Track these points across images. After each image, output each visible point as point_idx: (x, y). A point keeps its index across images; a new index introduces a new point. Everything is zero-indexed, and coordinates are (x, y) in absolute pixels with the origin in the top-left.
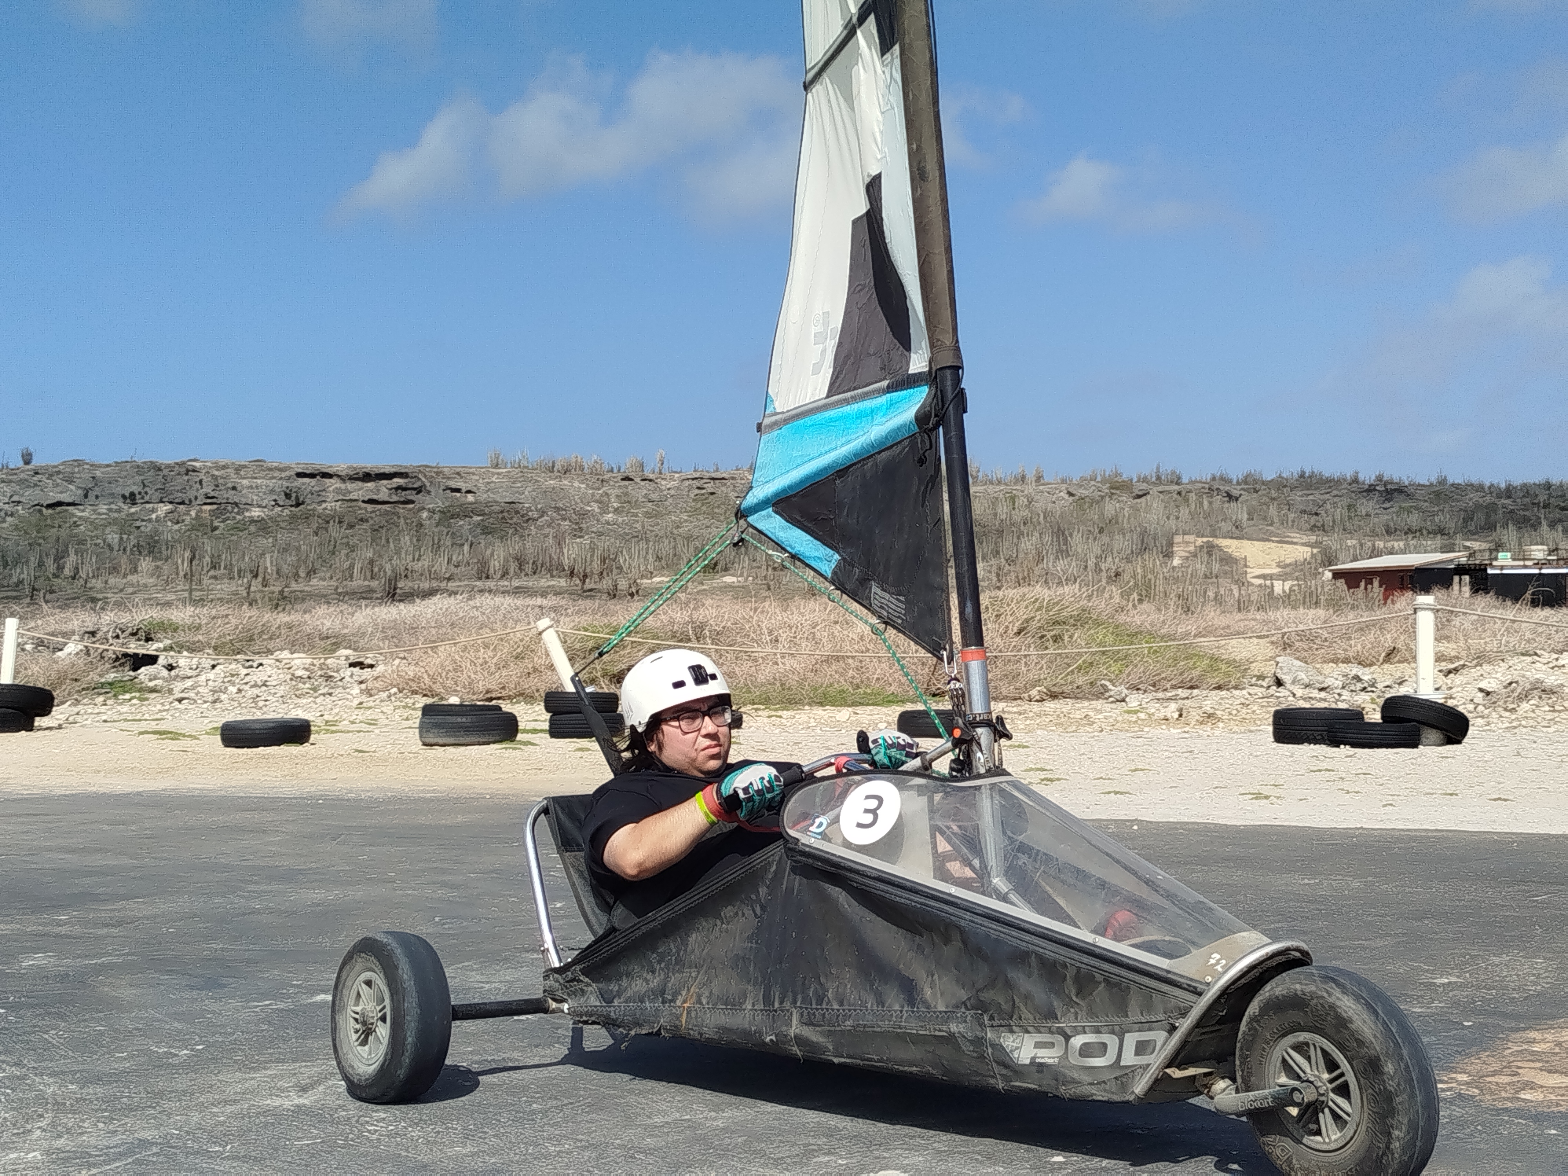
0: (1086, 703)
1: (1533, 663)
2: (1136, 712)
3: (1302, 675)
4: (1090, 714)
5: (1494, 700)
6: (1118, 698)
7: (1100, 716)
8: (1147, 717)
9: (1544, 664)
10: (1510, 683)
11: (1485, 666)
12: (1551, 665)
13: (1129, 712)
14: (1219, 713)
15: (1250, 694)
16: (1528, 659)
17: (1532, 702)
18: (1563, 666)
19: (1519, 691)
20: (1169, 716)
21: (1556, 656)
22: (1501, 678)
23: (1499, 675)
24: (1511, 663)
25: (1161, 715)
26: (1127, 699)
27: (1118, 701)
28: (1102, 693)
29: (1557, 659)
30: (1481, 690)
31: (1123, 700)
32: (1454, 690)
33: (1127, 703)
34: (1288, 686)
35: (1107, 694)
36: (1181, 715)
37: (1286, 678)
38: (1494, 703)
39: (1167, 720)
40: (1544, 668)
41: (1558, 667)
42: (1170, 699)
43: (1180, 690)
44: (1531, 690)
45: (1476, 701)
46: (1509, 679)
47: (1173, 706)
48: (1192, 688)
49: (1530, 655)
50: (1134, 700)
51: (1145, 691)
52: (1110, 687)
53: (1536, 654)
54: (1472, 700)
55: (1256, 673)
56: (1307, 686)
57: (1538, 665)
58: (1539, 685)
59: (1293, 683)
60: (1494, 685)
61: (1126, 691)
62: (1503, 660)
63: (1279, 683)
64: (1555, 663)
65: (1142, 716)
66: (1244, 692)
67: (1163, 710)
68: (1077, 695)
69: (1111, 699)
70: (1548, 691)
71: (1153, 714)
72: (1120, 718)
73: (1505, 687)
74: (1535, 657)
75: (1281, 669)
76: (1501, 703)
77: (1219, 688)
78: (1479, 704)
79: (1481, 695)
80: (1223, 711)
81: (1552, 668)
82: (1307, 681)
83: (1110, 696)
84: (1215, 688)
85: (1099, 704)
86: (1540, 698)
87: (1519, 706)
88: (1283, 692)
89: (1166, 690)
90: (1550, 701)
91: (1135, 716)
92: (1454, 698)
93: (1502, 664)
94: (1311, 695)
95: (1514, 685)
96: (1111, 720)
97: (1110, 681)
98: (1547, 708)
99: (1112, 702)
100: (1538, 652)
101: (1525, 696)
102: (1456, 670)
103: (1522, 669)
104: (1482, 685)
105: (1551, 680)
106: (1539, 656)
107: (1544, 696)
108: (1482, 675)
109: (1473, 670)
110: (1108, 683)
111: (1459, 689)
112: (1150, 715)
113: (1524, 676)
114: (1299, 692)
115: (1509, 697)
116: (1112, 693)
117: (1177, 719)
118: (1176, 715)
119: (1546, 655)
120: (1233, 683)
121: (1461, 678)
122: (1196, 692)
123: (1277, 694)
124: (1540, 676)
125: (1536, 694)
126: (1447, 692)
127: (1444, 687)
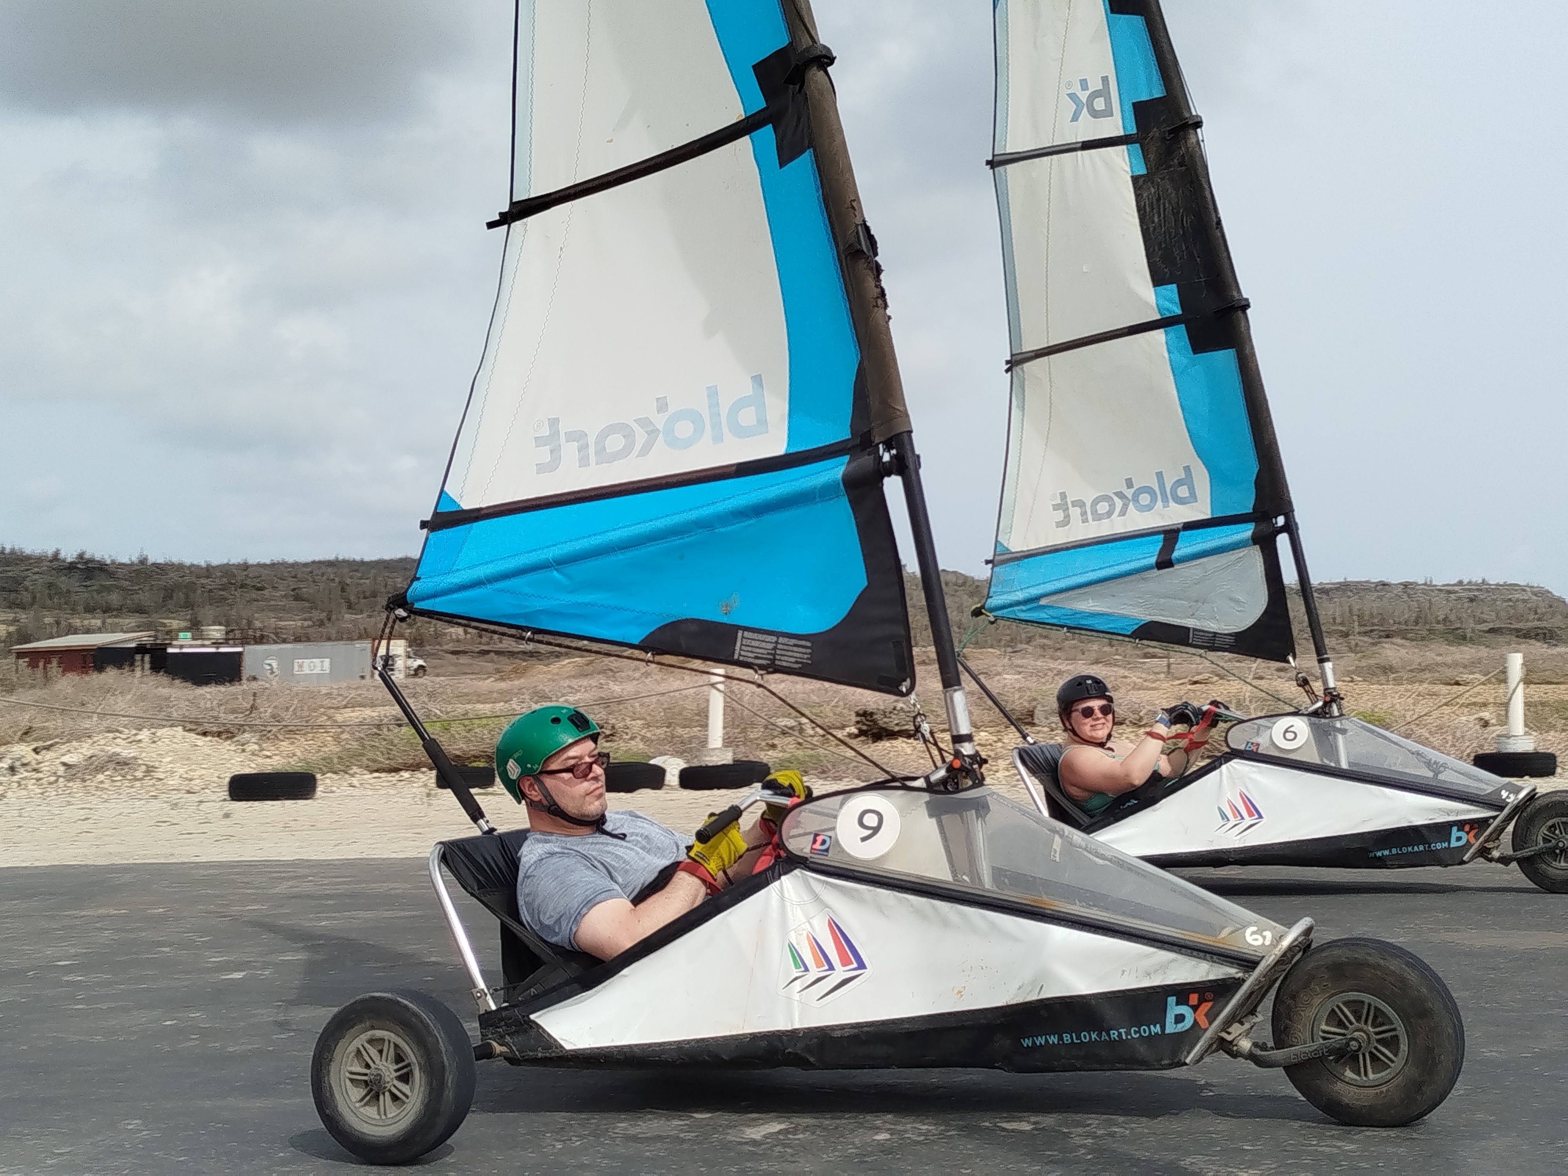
1: (115, 739)
5: (74, 772)
9: (124, 739)
10: (91, 757)
11: (74, 743)
12: (130, 740)
16: (111, 735)
17: (106, 773)
18: (140, 741)
19: (96, 763)
21: (134, 732)
22: (86, 753)
23: (84, 751)
24: (96, 739)
29: (136, 735)
30: (64, 764)
32: (42, 765)
38: (75, 775)
40: (124, 743)
41: (136, 741)
44: (107, 762)
45: (60, 773)
46: (89, 754)
49: (113, 732)
53: (117, 731)
54: (55, 773)
57: (118, 740)
58: (114, 758)
60: (75, 759)
62: (89, 737)
64: (133, 738)
70: (122, 764)
73: (86, 760)
74: (118, 734)
76: (79, 775)
78: (60, 776)
79: (62, 768)
81: (131, 743)
86: (115, 769)
87: (95, 777)
90: (123, 772)
92: (41, 772)
93: (90, 741)
95: (94, 758)
98: (119, 778)
100: (120, 729)
101: (100, 769)
102: (48, 748)
103: (105, 745)
104: (66, 759)
105: (127, 752)
106: (121, 733)
107: (118, 767)
108: (69, 751)
109: (62, 747)
111: (48, 764)
113: (103, 751)
115: (87, 769)
119: (126, 731)
121: (51, 753)
124: (118, 750)
125: (111, 766)
126: (36, 767)
127: (34, 762)
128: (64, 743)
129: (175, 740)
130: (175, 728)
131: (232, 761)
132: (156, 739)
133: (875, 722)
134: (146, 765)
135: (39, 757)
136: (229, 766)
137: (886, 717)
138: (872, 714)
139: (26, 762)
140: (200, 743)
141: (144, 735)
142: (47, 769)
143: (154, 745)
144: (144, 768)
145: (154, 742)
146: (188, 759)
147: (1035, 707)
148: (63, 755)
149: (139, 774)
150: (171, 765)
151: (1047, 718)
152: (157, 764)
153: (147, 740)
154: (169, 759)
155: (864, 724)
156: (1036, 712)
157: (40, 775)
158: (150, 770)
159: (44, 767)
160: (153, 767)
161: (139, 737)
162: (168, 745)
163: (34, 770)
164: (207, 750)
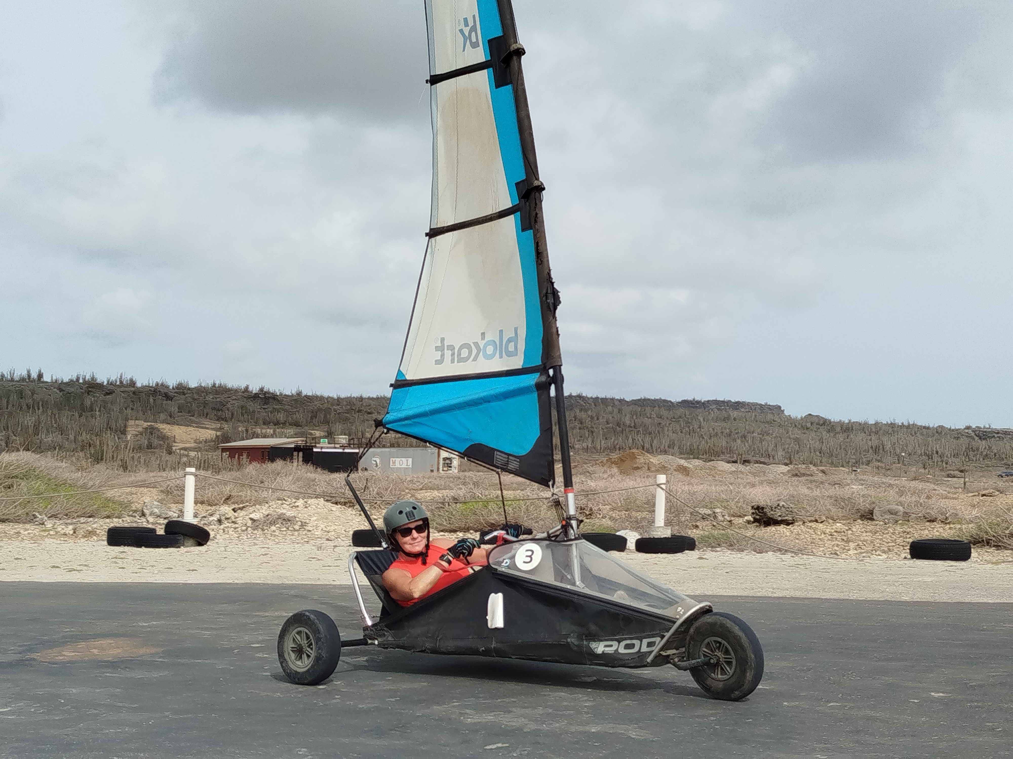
0: (21, 525)
1: (282, 504)
2: (49, 531)
3: (156, 510)
4: (21, 531)
5: (257, 524)
6: (41, 522)
7: (26, 533)
8: (54, 533)
9: (288, 505)
10: (268, 515)
11: (257, 506)
12: (291, 506)
13: (45, 531)
14: (98, 531)
15: (123, 521)
16: (280, 502)
17: (277, 526)
18: (298, 506)
19: (271, 519)
20: (67, 532)
21: (294, 500)
22: (264, 513)
23: (263, 511)
24: (270, 504)
25: (62, 532)
26: (45, 523)
27: (41, 524)
28: (32, 520)
29: (295, 502)
30: (251, 519)
31: (43, 524)
32: (238, 519)
33: (45, 525)
34: (147, 516)
35: (34, 520)
36: (74, 532)
37: (147, 512)
38: (257, 526)
39: (66, 535)
40: (288, 507)
41: (295, 507)
42: (71, 524)
43: (82, 518)
44: (278, 519)
45: (248, 525)
46: (266, 513)
47: (71, 527)
48: (90, 517)
49: (281, 500)
50: (49, 525)
51: (60, 519)
52: (38, 516)
53: (284, 500)
54: (246, 525)
55: (134, 508)
56: (159, 516)
57: (285, 505)
58: (282, 516)
59: (150, 515)
60: (258, 516)
61: (46, 518)
62: (267, 503)
63: (143, 515)
64: (293, 504)
65: (52, 533)
66: (120, 520)
67: (66, 529)
68: (17, 520)
69: (37, 523)
70: (287, 520)
71: (59, 532)
72: (37, 534)
73: (264, 517)
74: (284, 502)
75: (146, 506)
76: (261, 526)
77: (108, 517)
78: (249, 527)
79: (250, 522)
80: (102, 530)
81: (292, 507)
82: (158, 513)
83: (36, 521)
84: (105, 517)
85: (28, 526)
86: (282, 523)
87: (270, 528)
88: (144, 520)
89: (73, 518)
90: (287, 525)
91: (47, 533)
92: (237, 524)
93: (267, 505)
94: (158, 522)
96: (32, 535)
97: (39, 512)
98: (285, 529)
99: (37, 525)
100: (286, 498)
101: (273, 523)
102: (241, 509)
103: (276, 508)
104: (252, 516)
105: (289, 513)
106: (286, 501)
107: (284, 522)
108: (254, 511)
109: (250, 508)
110: (37, 514)
111: (241, 518)
112: (57, 532)
113: (275, 512)
114: (151, 519)
115: (265, 523)
116: (37, 519)
117: (72, 535)
118: (71, 532)
119: (289, 500)
120: (116, 514)
121: (244, 512)
122: (91, 519)
123: (139, 521)
124: (284, 511)
125: (280, 521)
126: (234, 520)
127: (233, 518)
128: (252, 506)
129: (319, 507)
130: (319, 499)
131: (354, 521)
132: (307, 506)
133: (765, 514)
134: (301, 521)
135: (236, 514)
136: (352, 524)
137: (772, 510)
138: (763, 508)
139: (228, 517)
140: (334, 509)
141: (300, 502)
142: (241, 522)
143: (305, 509)
144: (299, 523)
145: (306, 507)
146: (327, 519)
147: (874, 508)
148: (251, 514)
149: (297, 527)
150: (316, 522)
151: (882, 516)
152: (307, 521)
153: (302, 506)
154: (315, 518)
155: (757, 515)
156: (874, 511)
157: (237, 526)
158: (303, 525)
159: (239, 521)
160: (305, 523)
161: (297, 504)
162: (314, 509)
163: (233, 522)
164: (338, 513)
